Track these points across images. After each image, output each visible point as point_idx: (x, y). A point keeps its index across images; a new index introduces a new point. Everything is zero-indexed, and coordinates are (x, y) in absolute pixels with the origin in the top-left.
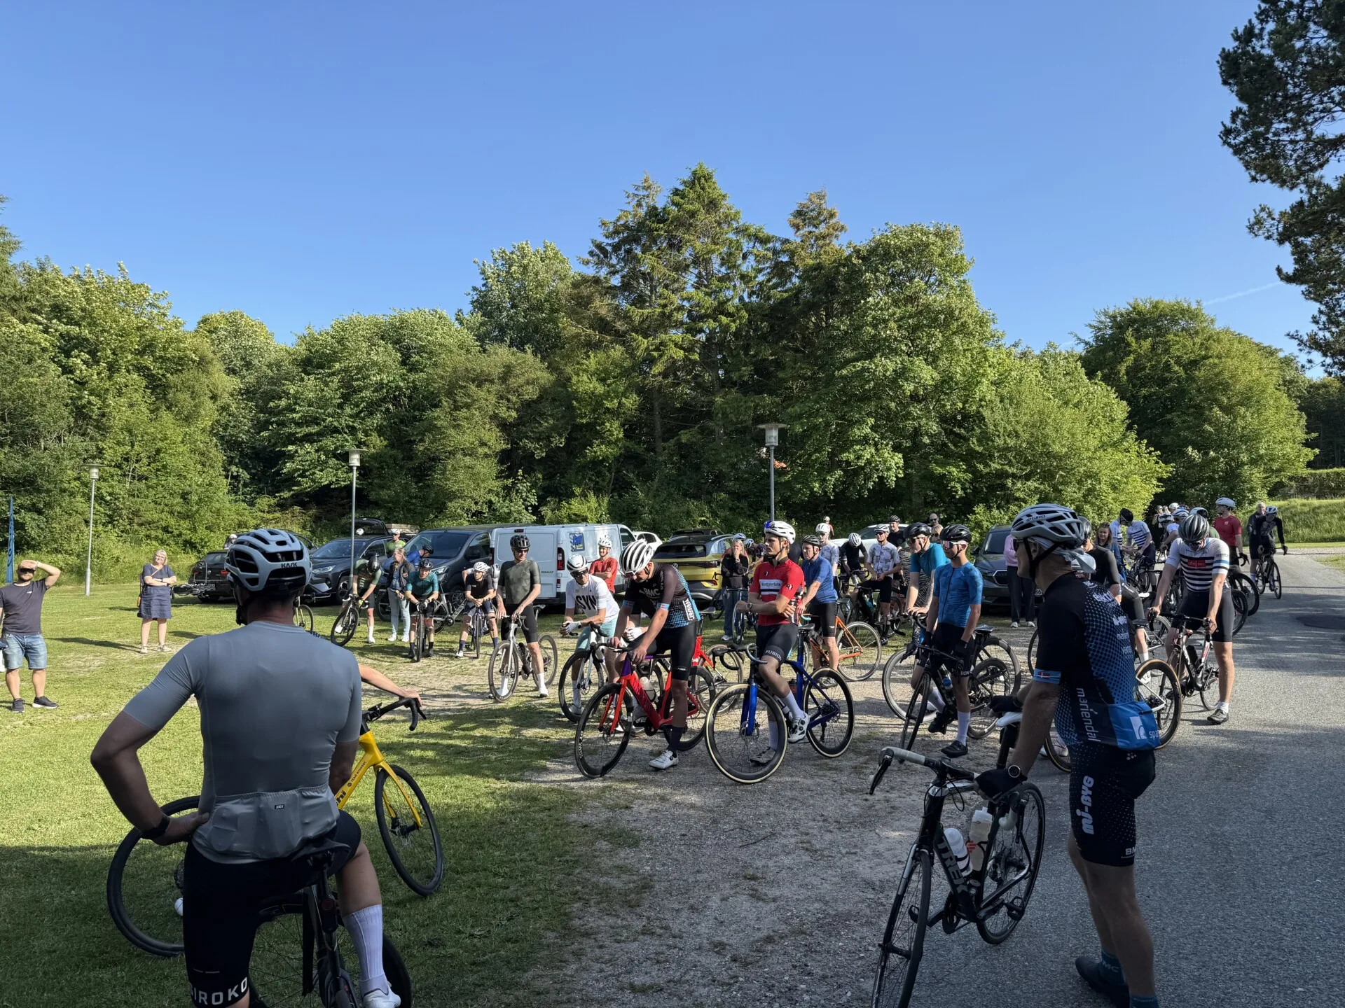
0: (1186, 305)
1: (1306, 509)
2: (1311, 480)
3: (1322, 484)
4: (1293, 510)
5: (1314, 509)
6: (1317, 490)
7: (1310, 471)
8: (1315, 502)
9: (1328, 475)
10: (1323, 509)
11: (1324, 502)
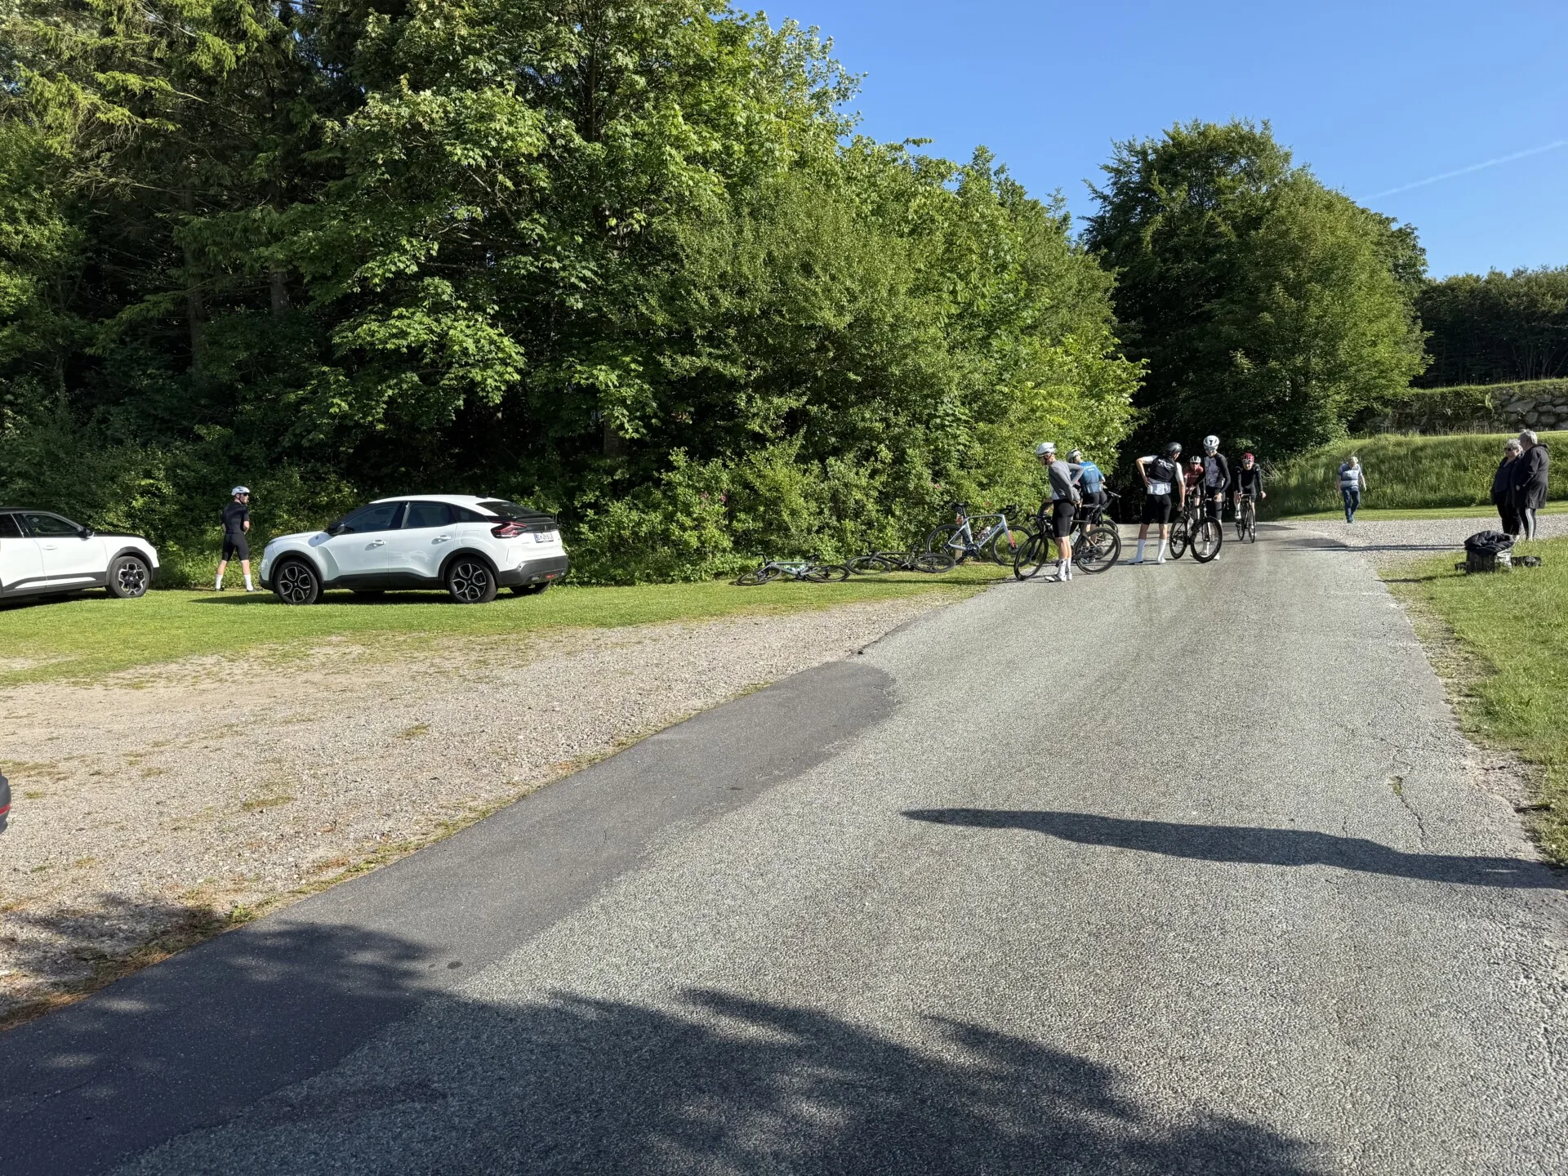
0: (1246, 129)
1: (1402, 451)
2: (1416, 406)
3: (1432, 412)
4: (1381, 453)
5: (1414, 452)
6: (1424, 420)
7: (1416, 390)
8: (1418, 439)
9: (1443, 395)
10: (1429, 451)
11: (1432, 439)
